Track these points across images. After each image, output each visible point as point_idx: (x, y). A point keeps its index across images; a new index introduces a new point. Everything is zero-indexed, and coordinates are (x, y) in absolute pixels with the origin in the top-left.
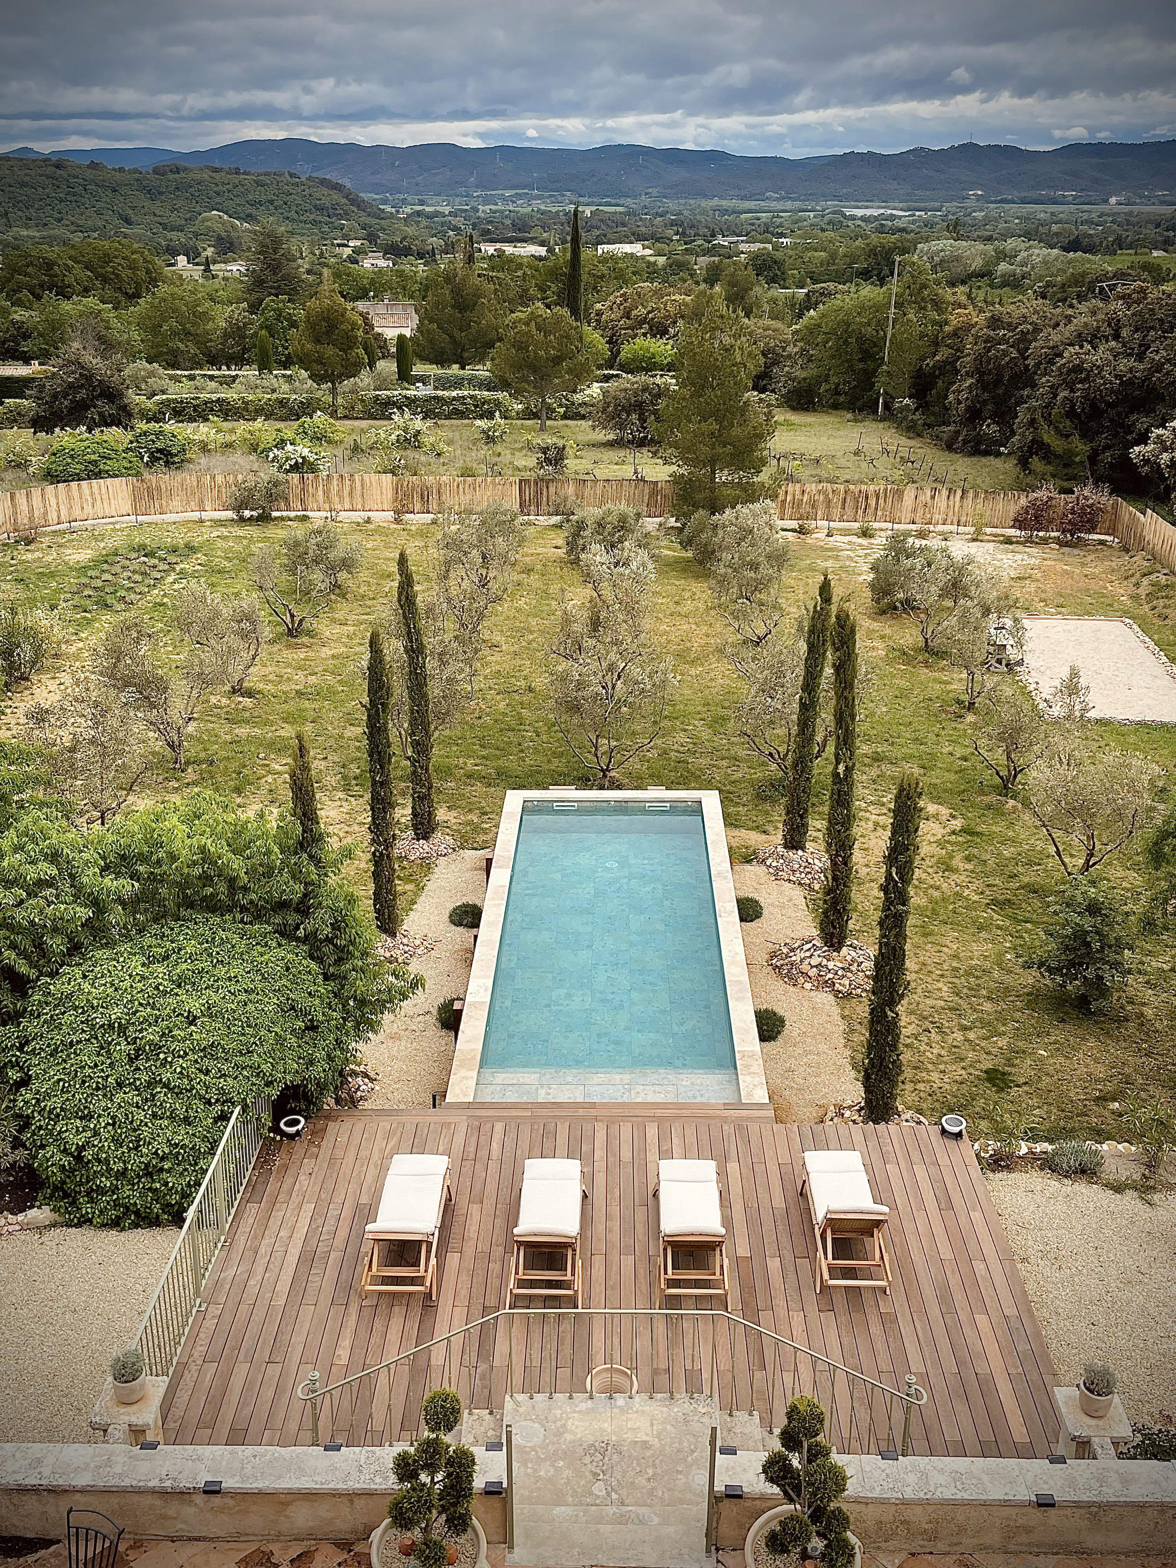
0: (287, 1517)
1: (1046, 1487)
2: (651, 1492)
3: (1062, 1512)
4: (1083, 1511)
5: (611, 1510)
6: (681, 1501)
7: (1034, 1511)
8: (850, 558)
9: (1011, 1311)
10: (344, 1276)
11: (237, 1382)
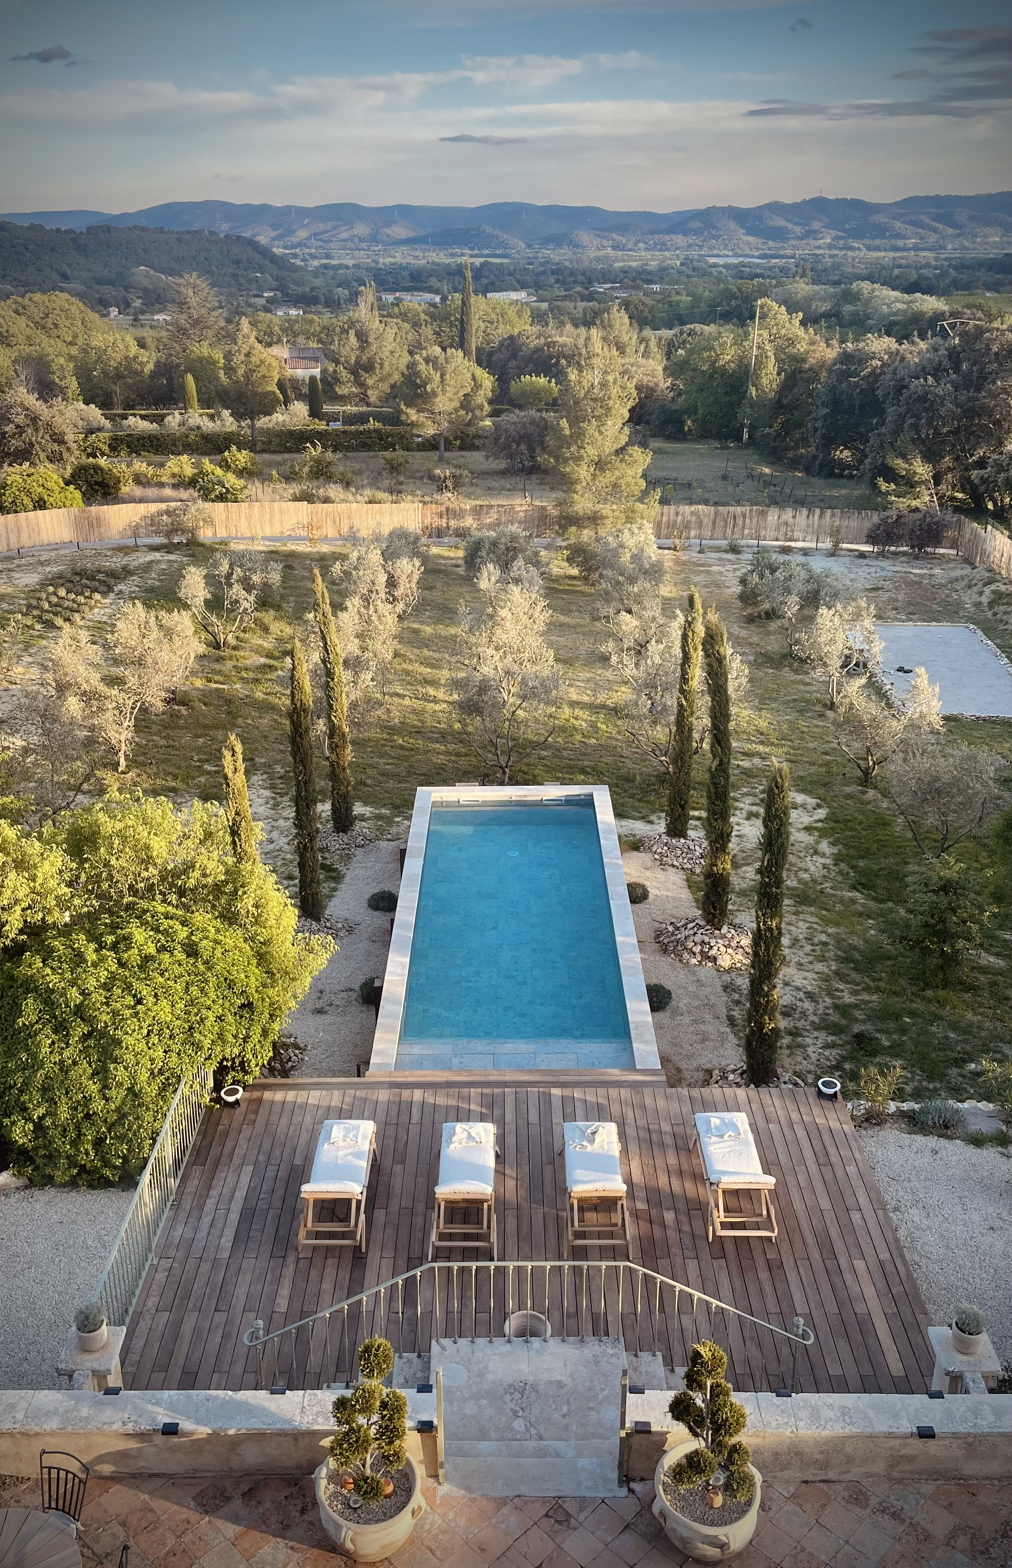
0: (237, 1455)
1: (925, 1419)
2: (566, 1428)
3: (941, 1443)
4: (960, 1441)
5: (532, 1444)
6: (594, 1436)
7: (915, 1442)
8: (720, 573)
9: (885, 1256)
10: (282, 1231)
11: (187, 1329)
